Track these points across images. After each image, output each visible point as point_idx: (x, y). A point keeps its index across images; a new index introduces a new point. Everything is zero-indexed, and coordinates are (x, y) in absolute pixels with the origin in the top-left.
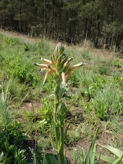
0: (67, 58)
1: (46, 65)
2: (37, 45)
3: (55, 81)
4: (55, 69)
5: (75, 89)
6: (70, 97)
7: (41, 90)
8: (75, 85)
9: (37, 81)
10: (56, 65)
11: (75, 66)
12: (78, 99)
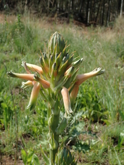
0: (71, 60)
1: (32, 75)
2: (9, 30)
3: (49, 105)
4: (48, 82)
5: (97, 127)
6: (86, 147)
7: (21, 131)
8: (97, 119)
9: (10, 112)
10: (51, 74)
11: (87, 74)
12: (106, 151)
